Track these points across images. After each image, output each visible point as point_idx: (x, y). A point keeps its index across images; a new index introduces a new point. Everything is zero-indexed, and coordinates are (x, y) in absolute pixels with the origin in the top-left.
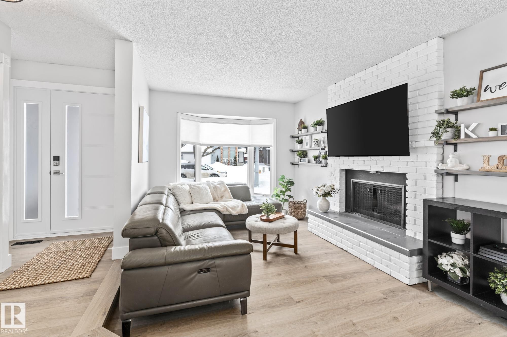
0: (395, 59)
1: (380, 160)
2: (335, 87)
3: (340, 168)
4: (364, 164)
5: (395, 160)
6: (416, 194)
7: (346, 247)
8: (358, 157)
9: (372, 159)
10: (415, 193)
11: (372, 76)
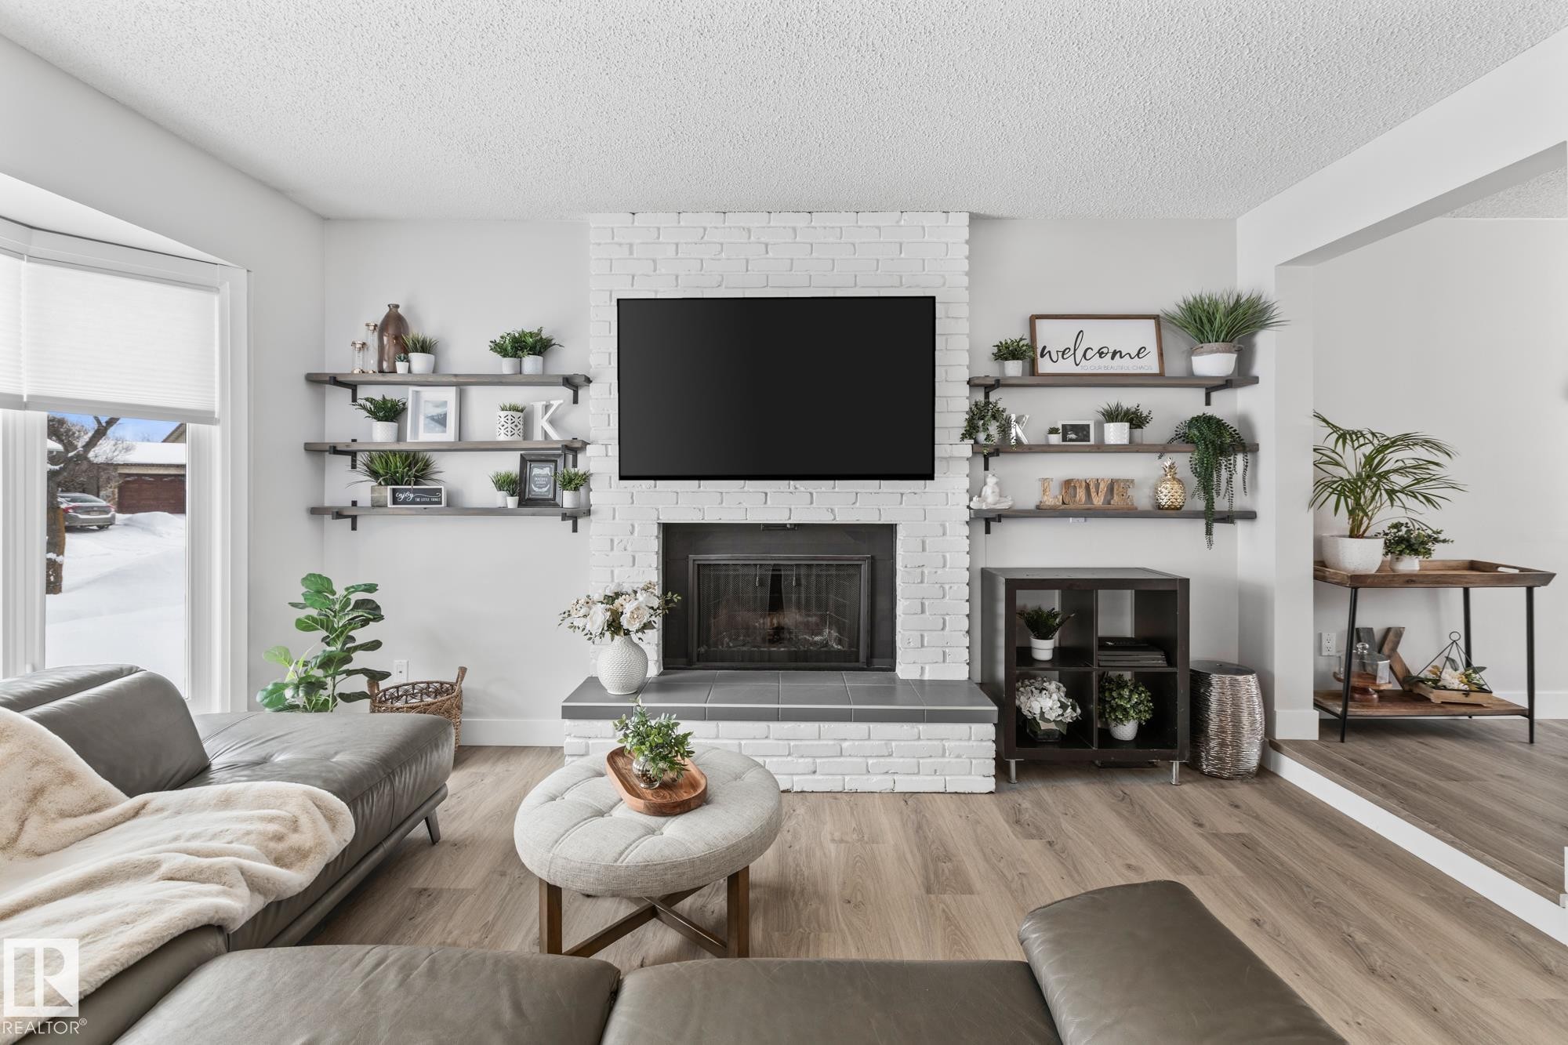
0: (866, 219)
1: (823, 489)
2: (630, 225)
3: (658, 519)
4: (766, 503)
5: (868, 491)
6: (922, 573)
7: (785, 777)
8: (741, 482)
9: (796, 488)
10: (920, 570)
11: (790, 241)
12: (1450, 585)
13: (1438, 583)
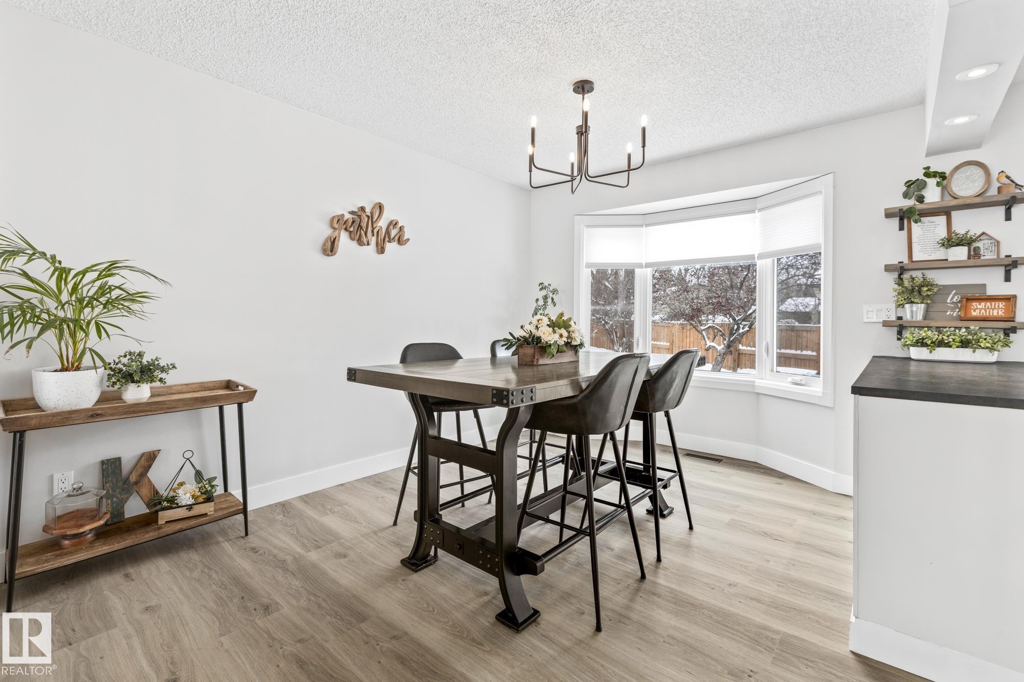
12: (149, 413)
13: (134, 412)
